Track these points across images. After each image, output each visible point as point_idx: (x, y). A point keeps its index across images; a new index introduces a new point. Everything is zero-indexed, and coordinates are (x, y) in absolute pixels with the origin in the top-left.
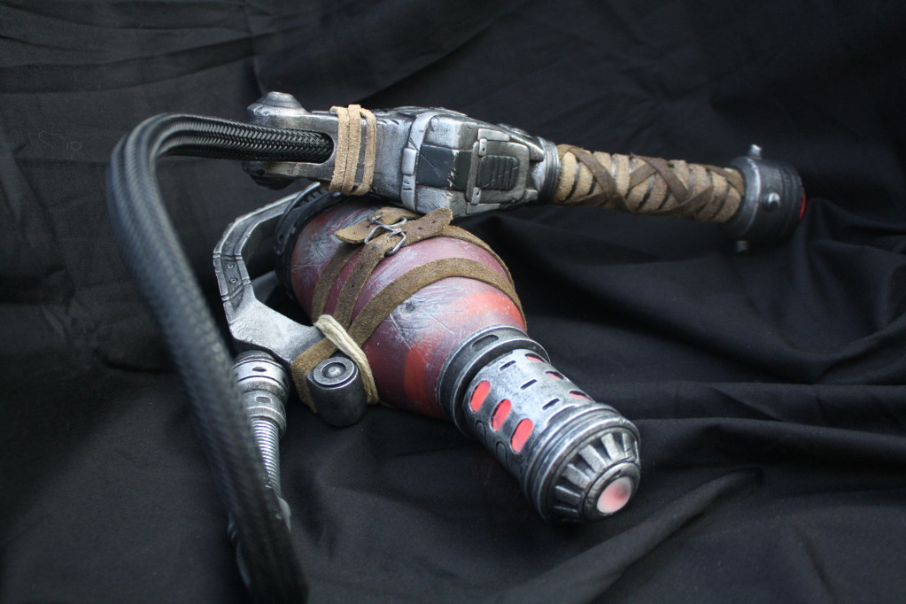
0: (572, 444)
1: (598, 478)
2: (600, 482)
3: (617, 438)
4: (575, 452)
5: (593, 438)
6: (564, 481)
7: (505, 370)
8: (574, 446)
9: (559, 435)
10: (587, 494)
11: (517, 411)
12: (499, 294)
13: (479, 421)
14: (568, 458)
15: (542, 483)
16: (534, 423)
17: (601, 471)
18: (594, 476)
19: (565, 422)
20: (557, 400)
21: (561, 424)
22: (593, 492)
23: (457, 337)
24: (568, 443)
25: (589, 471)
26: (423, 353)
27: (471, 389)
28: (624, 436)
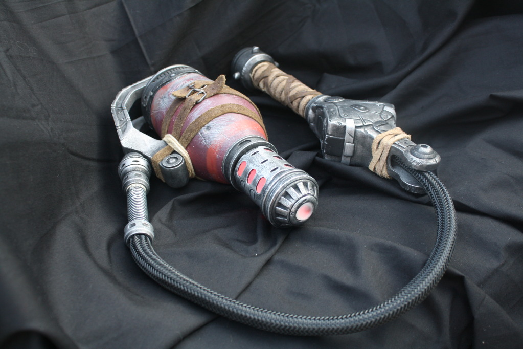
0: (283, 187)
1: (296, 202)
2: (297, 204)
3: (305, 184)
4: (284, 190)
5: (293, 184)
6: (280, 205)
7: (254, 155)
8: (284, 188)
9: (277, 183)
10: (290, 210)
11: (259, 174)
12: (253, 121)
13: (242, 181)
14: (281, 194)
15: (269, 206)
16: (266, 179)
17: (297, 199)
18: (293, 202)
19: (280, 177)
20: (277, 168)
21: (278, 178)
22: (293, 210)
23: (231, 141)
24: (281, 186)
25: (291, 200)
26: (215, 150)
27: (238, 166)
28: (309, 184)
